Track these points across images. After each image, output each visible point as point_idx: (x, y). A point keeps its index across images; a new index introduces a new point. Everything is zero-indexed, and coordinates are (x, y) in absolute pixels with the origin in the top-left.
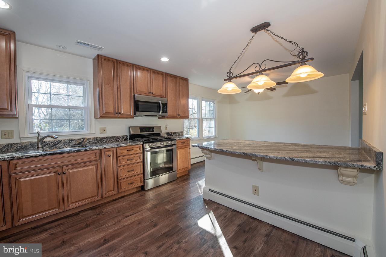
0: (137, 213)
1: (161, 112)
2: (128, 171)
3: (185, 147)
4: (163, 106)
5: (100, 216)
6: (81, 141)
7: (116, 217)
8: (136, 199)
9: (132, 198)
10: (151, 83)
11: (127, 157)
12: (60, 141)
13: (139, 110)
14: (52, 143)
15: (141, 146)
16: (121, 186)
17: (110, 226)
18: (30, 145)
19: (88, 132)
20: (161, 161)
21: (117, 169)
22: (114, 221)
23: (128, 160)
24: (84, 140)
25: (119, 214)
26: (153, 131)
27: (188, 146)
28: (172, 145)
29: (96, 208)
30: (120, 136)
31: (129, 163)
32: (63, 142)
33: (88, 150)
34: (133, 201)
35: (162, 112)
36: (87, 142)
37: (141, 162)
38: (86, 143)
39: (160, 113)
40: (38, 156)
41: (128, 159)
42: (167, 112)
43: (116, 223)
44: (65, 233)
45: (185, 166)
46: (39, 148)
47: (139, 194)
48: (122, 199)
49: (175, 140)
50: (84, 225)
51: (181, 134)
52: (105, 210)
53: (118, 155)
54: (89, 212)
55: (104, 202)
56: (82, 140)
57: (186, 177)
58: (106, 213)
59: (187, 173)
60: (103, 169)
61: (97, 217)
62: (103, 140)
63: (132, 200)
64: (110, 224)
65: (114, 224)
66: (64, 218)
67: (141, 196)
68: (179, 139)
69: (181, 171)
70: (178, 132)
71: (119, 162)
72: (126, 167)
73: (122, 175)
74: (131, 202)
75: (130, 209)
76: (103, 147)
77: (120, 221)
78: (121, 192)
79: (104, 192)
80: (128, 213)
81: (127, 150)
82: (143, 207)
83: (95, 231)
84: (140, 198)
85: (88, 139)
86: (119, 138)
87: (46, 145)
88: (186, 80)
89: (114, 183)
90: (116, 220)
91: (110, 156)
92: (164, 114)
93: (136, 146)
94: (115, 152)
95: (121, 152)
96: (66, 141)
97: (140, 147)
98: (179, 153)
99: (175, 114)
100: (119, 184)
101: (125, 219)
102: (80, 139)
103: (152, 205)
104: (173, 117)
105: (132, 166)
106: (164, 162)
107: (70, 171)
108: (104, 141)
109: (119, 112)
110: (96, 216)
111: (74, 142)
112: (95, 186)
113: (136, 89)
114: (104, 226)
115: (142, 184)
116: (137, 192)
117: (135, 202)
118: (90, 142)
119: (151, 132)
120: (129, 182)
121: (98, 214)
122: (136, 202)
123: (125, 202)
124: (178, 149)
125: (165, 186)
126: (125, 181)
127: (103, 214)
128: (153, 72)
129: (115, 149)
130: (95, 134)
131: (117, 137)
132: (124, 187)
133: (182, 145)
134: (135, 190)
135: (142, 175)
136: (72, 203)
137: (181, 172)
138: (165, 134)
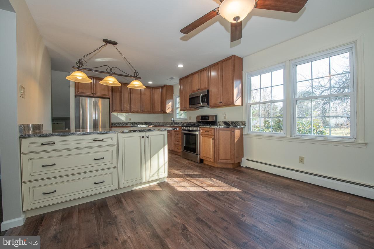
2: (177, 141)
3: (208, 136)
4: (204, 97)
10: (199, 81)
23: (177, 135)
42: (206, 102)
72: (177, 138)
89: (173, 145)
99: (217, 102)
113: (192, 90)
126: (177, 146)
133: (206, 134)
135: (181, 146)
138: (223, 123)
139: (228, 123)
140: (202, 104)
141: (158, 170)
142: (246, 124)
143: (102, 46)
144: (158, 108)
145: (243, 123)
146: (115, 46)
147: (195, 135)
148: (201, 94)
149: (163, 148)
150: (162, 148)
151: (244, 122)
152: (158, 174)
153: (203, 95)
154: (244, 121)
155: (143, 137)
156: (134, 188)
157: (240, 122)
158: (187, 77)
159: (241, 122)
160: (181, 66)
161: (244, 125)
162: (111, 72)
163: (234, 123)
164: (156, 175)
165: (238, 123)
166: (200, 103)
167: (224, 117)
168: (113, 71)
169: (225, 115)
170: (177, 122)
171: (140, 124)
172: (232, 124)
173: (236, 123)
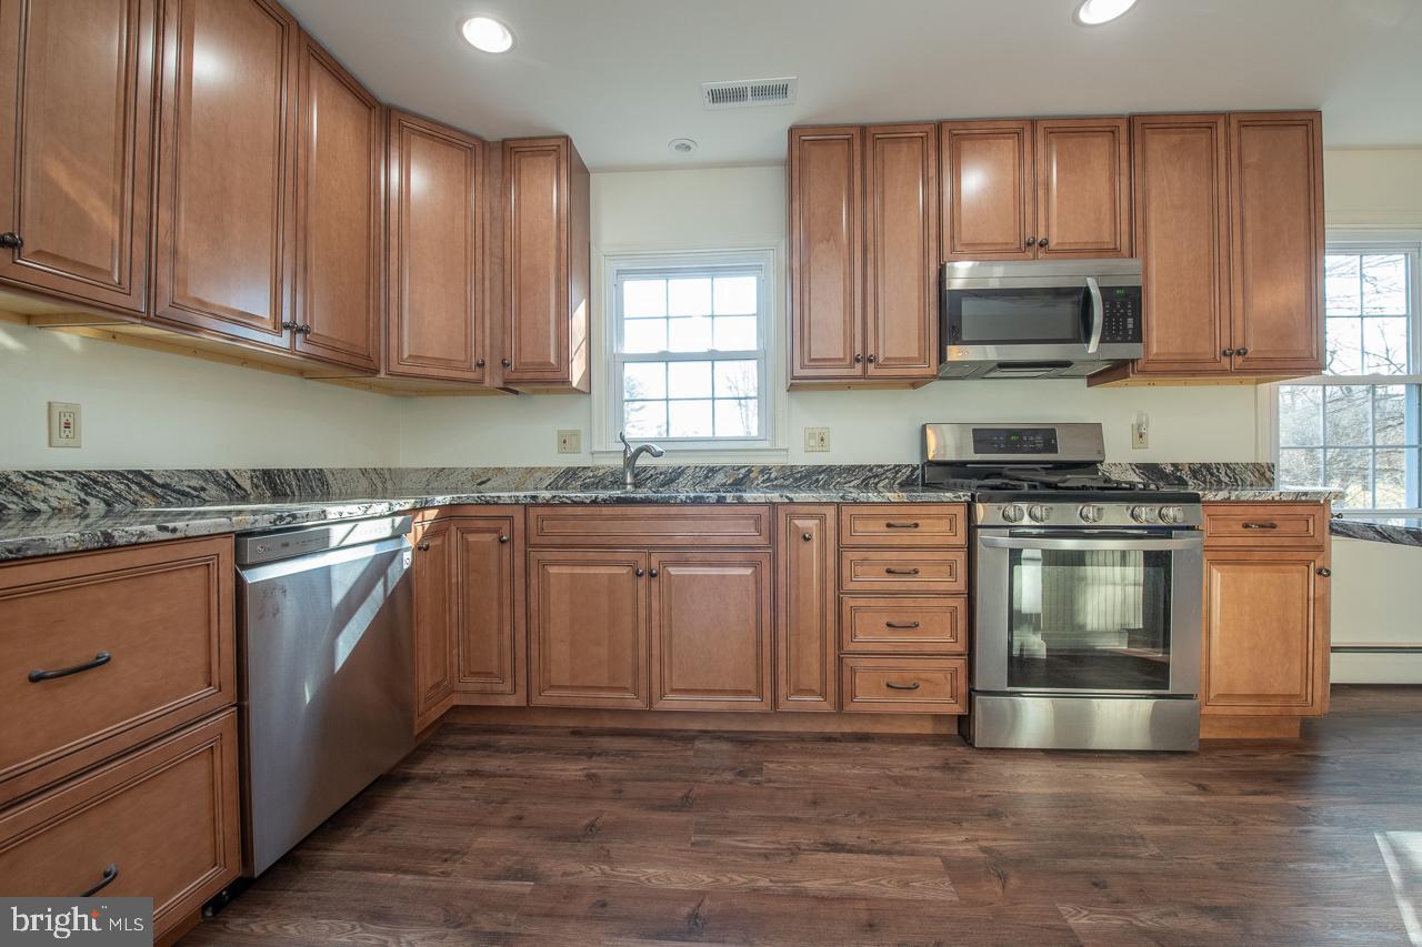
0: (889, 853)
1: (1095, 339)
2: (889, 625)
3: (1276, 556)
4: (1113, 305)
5: (744, 784)
6: (741, 476)
7: (792, 820)
8: (915, 773)
9: (901, 761)
10: (1035, 191)
11: (888, 555)
12: (683, 471)
13: (964, 338)
14: (661, 474)
15: (961, 511)
16: (853, 683)
17: (748, 854)
18: (613, 474)
19: (766, 445)
20: (1102, 622)
21: (839, 603)
22: (774, 838)
23: (889, 571)
24: (750, 471)
25: (811, 813)
26: (1054, 449)
27: (1311, 555)
28: (1165, 532)
29: (752, 743)
30: (882, 466)
31: (896, 587)
32: (690, 471)
33: (728, 501)
34: (897, 780)
35: (1101, 341)
36: (761, 479)
37: (956, 594)
38: (758, 485)
39: (1093, 346)
40: (588, 501)
41: (893, 568)
42: (1137, 336)
43: (777, 853)
44: (618, 795)
45: (1279, 686)
46: (626, 484)
47: (940, 753)
48: (857, 747)
49: (1195, 499)
50: (680, 794)
51: (1249, 477)
52: (771, 766)
53: (846, 540)
54: (725, 746)
55: (788, 730)
56: (743, 471)
57: (1276, 756)
58: (770, 781)
59: (1291, 732)
60: (782, 591)
61: (731, 783)
62: (814, 478)
63: (896, 772)
64: (756, 843)
65: (766, 856)
66: (650, 735)
67: (946, 767)
68: (1227, 501)
69: (1240, 711)
70: (1227, 465)
71: (846, 572)
72: (882, 603)
73: (860, 637)
74: (890, 777)
75: (862, 814)
76: (781, 496)
77: (795, 851)
78: (850, 715)
79: (782, 690)
80: (847, 832)
81: (889, 526)
82: (931, 838)
83: (693, 844)
84: (936, 774)
85: (764, 470)
86: (876, 476)
87: (647, 479)
88: (1303, 126)
89: (823, 663)
90: (787, 835)
91: (806, 539)
92: (1121, 351)
93: (934, 510)
94: (831, 522)
95: (859, 526)
96: (698, 470)
97: (952, 519)
98: (1224, 585)
99: (1204, 348)
100: (847, 674)
101: (820, 856)
102: (740, 468)
103: (984, 850)
104: (1187, 369)
105: (907, 602)
106: (1129, 631)
107: (673, 571)
108: (817, 481)
109: (871, 351)
110: (729, 776)
111: (720, 478)
112: (751, 652)
113: (952, 237)
114: (729, 841)
115: (958, 709)
116: (936, 740)
117: (904, 785)
118: (768, 479)
119: (1039, 452)
120: (894, 678)
121: (743, 774)
122: (909, 790)
123: (863, 765)
124: (1213, 562)
125: (1105, 765)
126: (876, 669)
127: (758, 783)
128: (1050, 132)
129: (831, 512)
130: (787, 450)
131: (871, 470)
132: (868, 695)
133: (1250, 542)
134: (927, 728)
135: (960, 663)
136: (674, 691)
137: (1235, 717)
138: (1131, 472)
139: (1169, 469)
140: (1091, 347)
148: (1091, 281)
151: (1271, 469)
157: (1246, 466)
159: (1254, 465)
163: (1212, 474)
165: (1233, 470)
171: (213, 490)
172: (1196, 478)
173: (1223, 473)
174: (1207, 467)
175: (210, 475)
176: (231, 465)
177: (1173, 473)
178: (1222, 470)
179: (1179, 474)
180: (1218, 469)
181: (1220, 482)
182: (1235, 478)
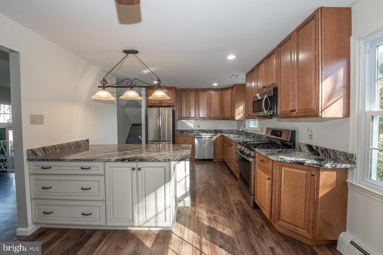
3: (264, 170)
104: (286, 115)
113: (257, 89)
133: (261, 165)
138: (305, 147)
139: (315, 148)
140: (266, 112)
141: (156, 215)
142: (359, 161)
143: (123, 59)
144: (228, 114)
145: (349, 158)
146: (136, 54)
147: (248, 162)
148: (266, 96)
149: (164, 186)
150: (162, 186)
151: (352, 156)
152: (157, 220)
153: (269, 97)
154: (350, 152)
155: (133, 169)
156: (129, 228)
157: (341, 153)
158: (253, 70)
159: (344, 153)
160: (231, 57)
161: (350, 162)
162: (132, 85)
163: (328, 153)
164: (153, 220)
165: (336, 154)
166: (263, 111)
167: (308, 136)
168: (134, 84)
169: (311, 132)
170: (248, 132)
171: (209, 132)
172: (323, 153)
173: (332, 154)
174: (326, 150)
175: (209, 130)
176: (211, 129)
177: (316, 150)
178: (332, 152)
179: (317, 150)
180: (330, 152)
181: (330, 157)
182: (336, 157)
